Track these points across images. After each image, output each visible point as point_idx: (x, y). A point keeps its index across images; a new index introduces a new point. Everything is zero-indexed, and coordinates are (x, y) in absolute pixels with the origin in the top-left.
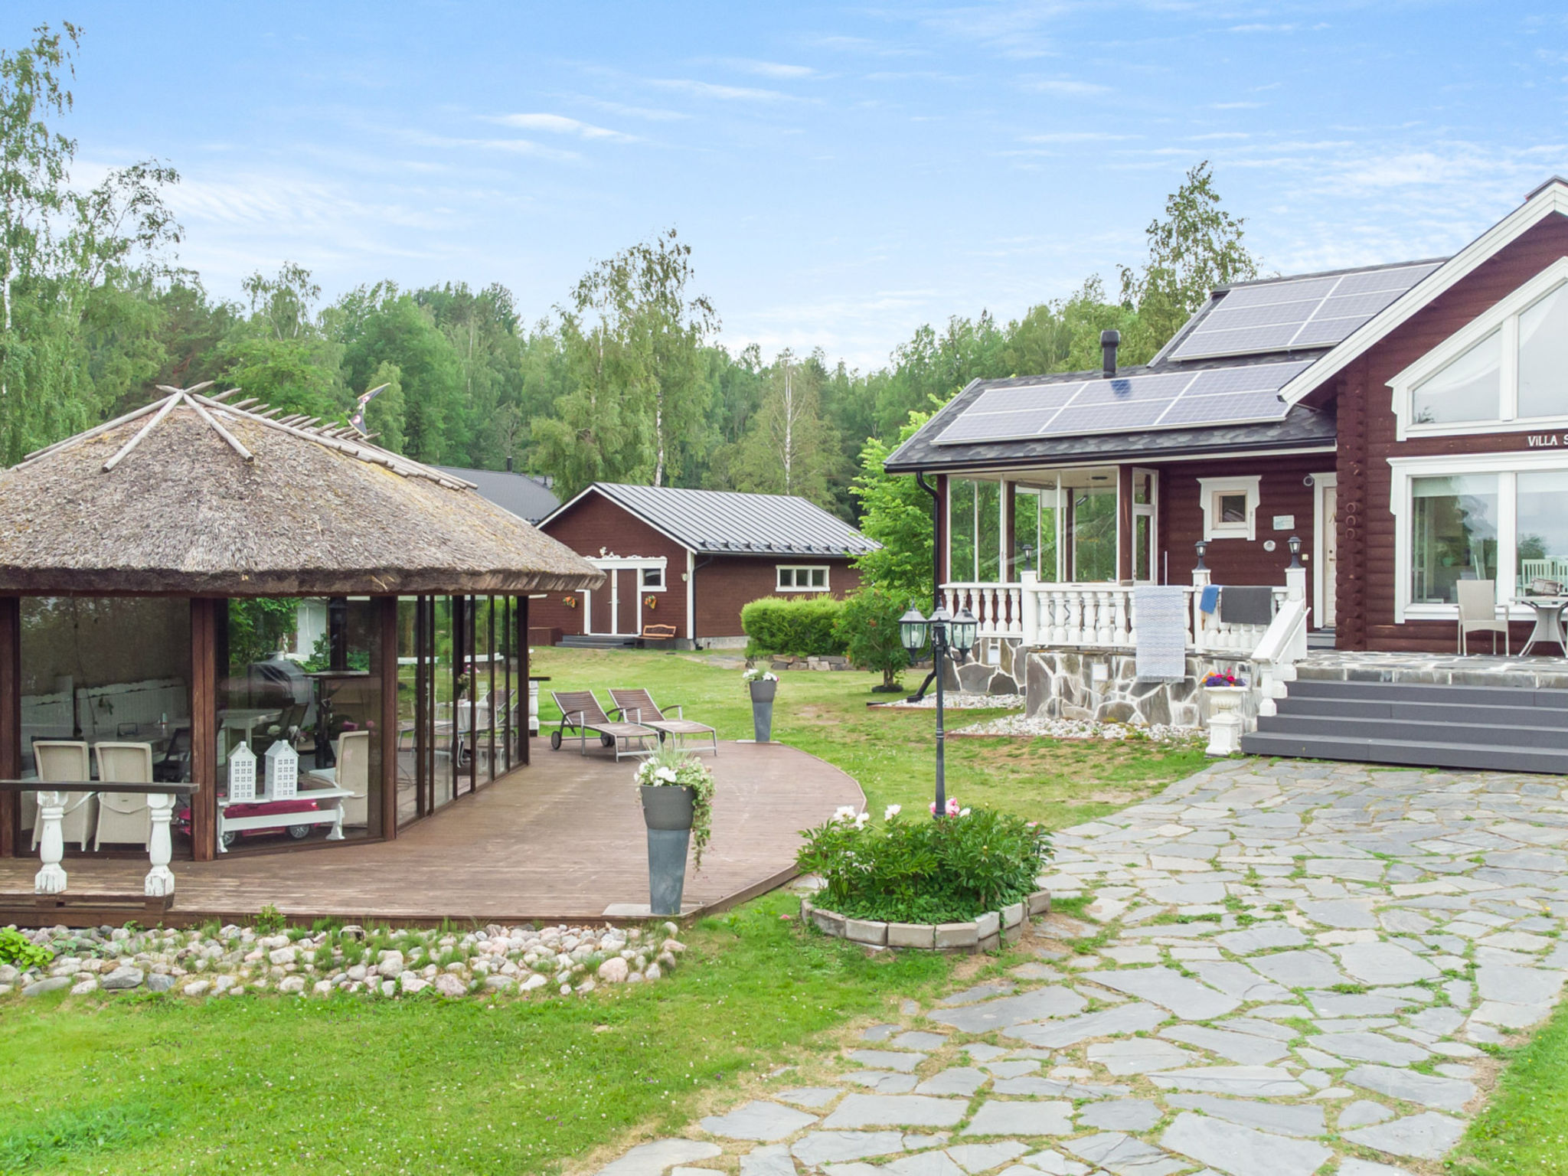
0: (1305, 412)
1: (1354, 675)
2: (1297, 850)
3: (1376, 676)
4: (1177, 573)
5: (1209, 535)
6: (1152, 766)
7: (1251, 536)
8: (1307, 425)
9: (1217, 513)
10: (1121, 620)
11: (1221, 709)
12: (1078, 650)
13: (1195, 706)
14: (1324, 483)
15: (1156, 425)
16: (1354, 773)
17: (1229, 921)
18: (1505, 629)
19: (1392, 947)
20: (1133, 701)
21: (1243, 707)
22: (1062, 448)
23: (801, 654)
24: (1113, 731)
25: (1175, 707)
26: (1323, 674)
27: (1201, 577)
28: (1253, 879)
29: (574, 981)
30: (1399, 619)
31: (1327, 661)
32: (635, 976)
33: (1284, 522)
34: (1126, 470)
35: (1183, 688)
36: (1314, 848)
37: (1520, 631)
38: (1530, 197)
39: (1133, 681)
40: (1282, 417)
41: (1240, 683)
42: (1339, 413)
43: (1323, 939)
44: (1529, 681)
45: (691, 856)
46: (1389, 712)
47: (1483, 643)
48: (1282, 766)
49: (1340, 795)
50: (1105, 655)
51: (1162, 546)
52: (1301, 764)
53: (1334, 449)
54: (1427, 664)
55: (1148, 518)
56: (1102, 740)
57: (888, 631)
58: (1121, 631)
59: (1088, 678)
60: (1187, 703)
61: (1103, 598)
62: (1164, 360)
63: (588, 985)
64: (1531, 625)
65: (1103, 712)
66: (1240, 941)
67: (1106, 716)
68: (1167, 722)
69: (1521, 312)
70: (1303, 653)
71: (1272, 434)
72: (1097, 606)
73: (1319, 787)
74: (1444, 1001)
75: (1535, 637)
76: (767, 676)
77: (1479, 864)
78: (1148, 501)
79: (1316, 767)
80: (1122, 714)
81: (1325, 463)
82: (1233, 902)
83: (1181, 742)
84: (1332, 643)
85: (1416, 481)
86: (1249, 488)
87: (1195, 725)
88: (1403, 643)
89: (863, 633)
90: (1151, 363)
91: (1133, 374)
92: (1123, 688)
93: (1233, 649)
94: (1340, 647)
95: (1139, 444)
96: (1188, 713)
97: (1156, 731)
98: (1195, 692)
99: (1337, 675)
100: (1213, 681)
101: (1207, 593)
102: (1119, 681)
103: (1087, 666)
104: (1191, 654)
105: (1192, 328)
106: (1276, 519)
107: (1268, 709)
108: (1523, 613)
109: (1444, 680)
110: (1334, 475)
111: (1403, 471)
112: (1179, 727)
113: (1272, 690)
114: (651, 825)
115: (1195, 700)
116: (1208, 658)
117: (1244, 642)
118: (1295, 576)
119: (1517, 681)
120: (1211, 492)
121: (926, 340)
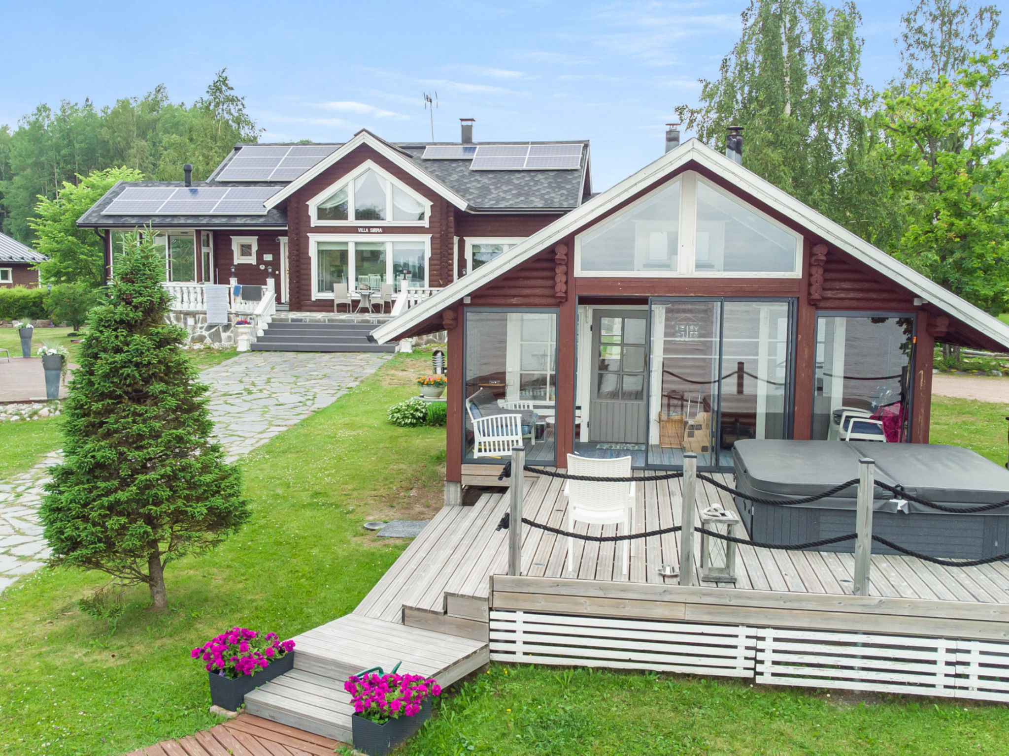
0: (275, 211)
1: (293, 320)
2: (268, 376)
3: (301, 320)
4: (222, 279)
5: (236, 262)
6: (215, 358)
7: (254, 263)
8: (276, 217)
9: (239, 253)
10: (200, 299)
11: (242, 333)
12: (181, 312)
13: (232, 335)
14: (284, 241)
15: (211, 213)
16: (292, 355)
17: (245, 393)
18: (350, 302)
19: (294, 396)
20: (206, 333)
21: (251, 334)
22: (168, 220)
23: (7, 319)
24: (197, 346)
25: (224, 335)
26: (281, 320)
27: (233, 281)
28: (253, 384)
29: (31, 416)
30: (313, 299)
31: (283, 315)
32: (52, 415)
33: (268, 257)
34: (198, 232)
35: (227, 327)
36: (274, 375)
37: (355, 303)
38: (356, 135)
39: (206, 325)
40: (265, 213)
41: (249, 323)
42: (289, 214)
43: (274, 395)
44: (353, 321)
45: (61, 379)
46: (304, 333)
47: (343, 308)
48: (265, 354)
49: (285, 361)
50: (193, 314)
51: (215, 266)
52: (273, 353)
53: (286, 228)
54: (319, 316)
55: (208, 254)
56: (193, 350)
57: (77, 305)
58: (200, 304)
59: (186, 324)
60: (228, 333)
61: (191, 290)
62: (213, 180)
63: (36, 418)
64: (359, 301)
65: (193, 339)
66: (250, 397)
67: (194, 340)
68: (220, 341)
69: (355, 179)
70: (274, 312)
71: (261, 220)
72: (189, 293)
73: (279, 360)
74: (306, 405)
75: (361, 305)
76: (29, 326)
77: (325, 376)
78: (208, 245)
79: (278, 354)
80: (201, 339)
81: (284, 233)
82: (245, 389)
83: (227, 348)
84: (288, 309)
85: (319, 243)
86: (253, 241)
87: (232, 343)
88: (315, 308)
89: (61, 306)
90: (208, 181)
91: (199, 186)
92: (201, 328)
93: (248, 312)
94: (291, 310)
95: (204, 221)
96: (229, 337)
97: (216, 345)
98: (232, 329)
99: (287, 320)
100: (239, 323)
101: (236, 288)
102: (199, 325)
103: (185, 319)
104: (230, 313)
105: (225, 165)
106: (265, 256)
107: (261, 334)
108: (357, 296)
109: (325, 321)
110: (287, 238)
111: (314, 239)
112: (225, 343)
113: (262, 326)
114: (46, 369)
115: (232, 332)
116: (237, 315)
117: (251, 308)
118: (271, 282)
119: (349, 321)
120: (236, 243)
121: (44, 114)
